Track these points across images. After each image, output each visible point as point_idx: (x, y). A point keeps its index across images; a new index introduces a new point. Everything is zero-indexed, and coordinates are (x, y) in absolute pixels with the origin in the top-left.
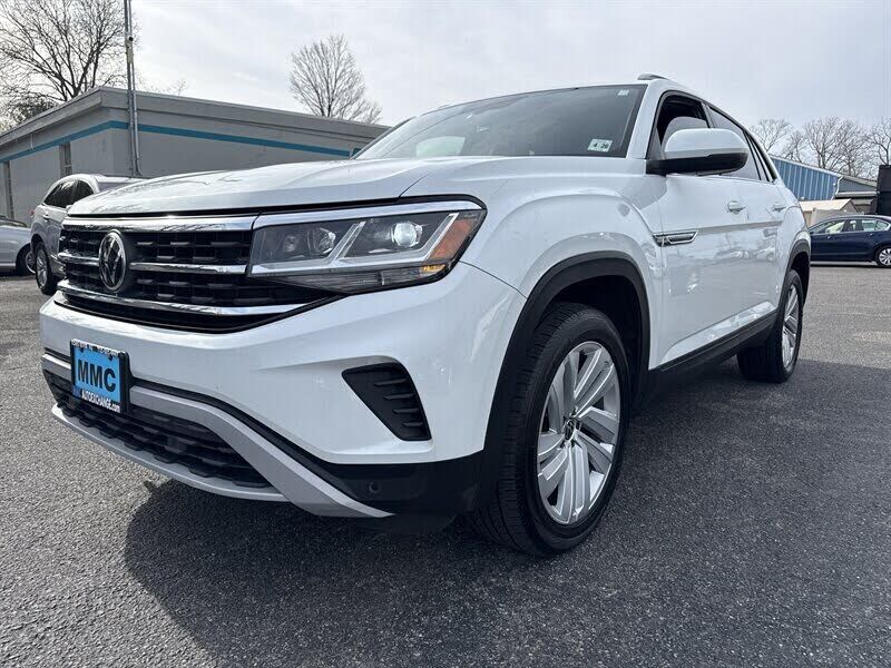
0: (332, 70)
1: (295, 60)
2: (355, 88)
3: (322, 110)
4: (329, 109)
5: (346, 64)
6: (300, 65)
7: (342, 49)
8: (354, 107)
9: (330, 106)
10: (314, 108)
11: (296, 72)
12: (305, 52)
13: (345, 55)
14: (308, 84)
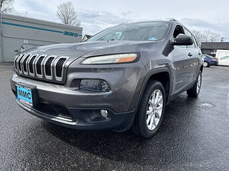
0: (68, 11)
1: (58, 7)
2: (74, 16)
3: (65, 21)
4: (67, 21)
5: (72, 10)
6: (60, 9)
7: (71, 5)
8: (74, 21)
9: (67, 20)
10: (63, 21)
11: (58, 11)
12: (61, 6)
14: (62, 14)
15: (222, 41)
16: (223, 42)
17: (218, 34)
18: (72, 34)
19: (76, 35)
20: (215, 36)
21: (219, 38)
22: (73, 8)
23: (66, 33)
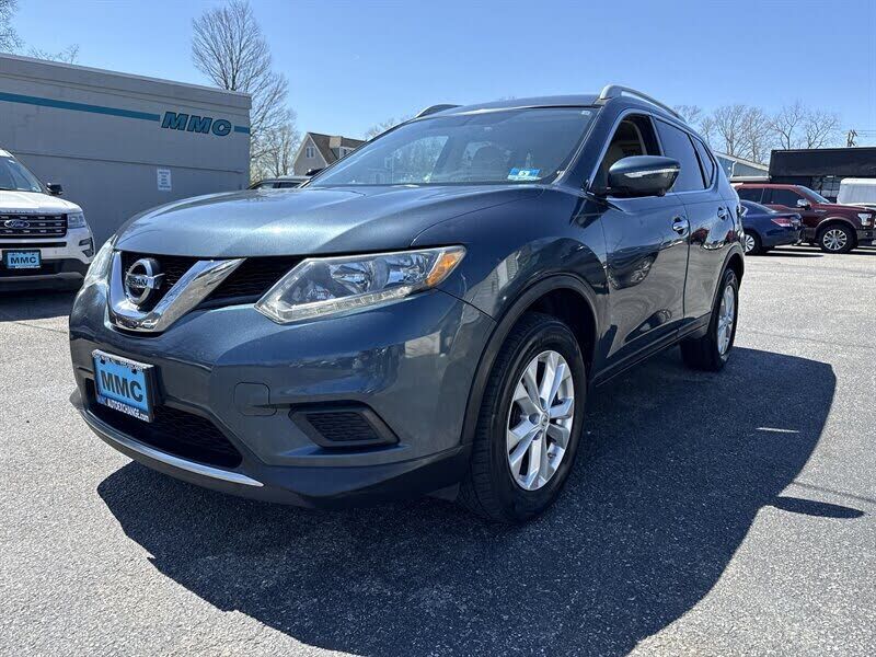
0: (237, 38)
1: (196, 27)
2: (261, 59)
3: (226, 82)
4: (234, 80)
5: (251, 33)
6: (202, 33)
7: (247, 17)
8: (260, 79)
9: (234, 77)
10: (217, 78)
11: (198, 40)
12: (207, 20)
13: (249, 24)
14: (211, 52)
15: (850, 143)
16: (854, 146)
19: (222, 128)
20: (820, 124)
21: (839, 131)
22: (256, 28)
23: (173, 121)
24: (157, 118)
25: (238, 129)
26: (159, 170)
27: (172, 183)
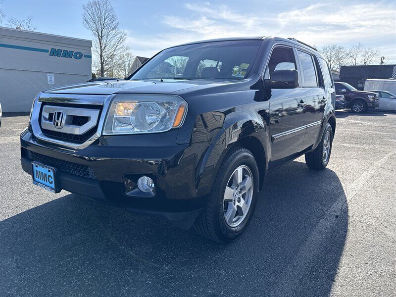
15: (382, 62)
16: (383, 64)
17: (375, 51)
18: (68, 54)
19: (78, 56)
20: (369, 53)
21: (377, 57)
22: (112, 9)
23: (55, 53)
24: (47, 51)
25: (86, 56)
26: (48, 75)
27: (55, 80)
